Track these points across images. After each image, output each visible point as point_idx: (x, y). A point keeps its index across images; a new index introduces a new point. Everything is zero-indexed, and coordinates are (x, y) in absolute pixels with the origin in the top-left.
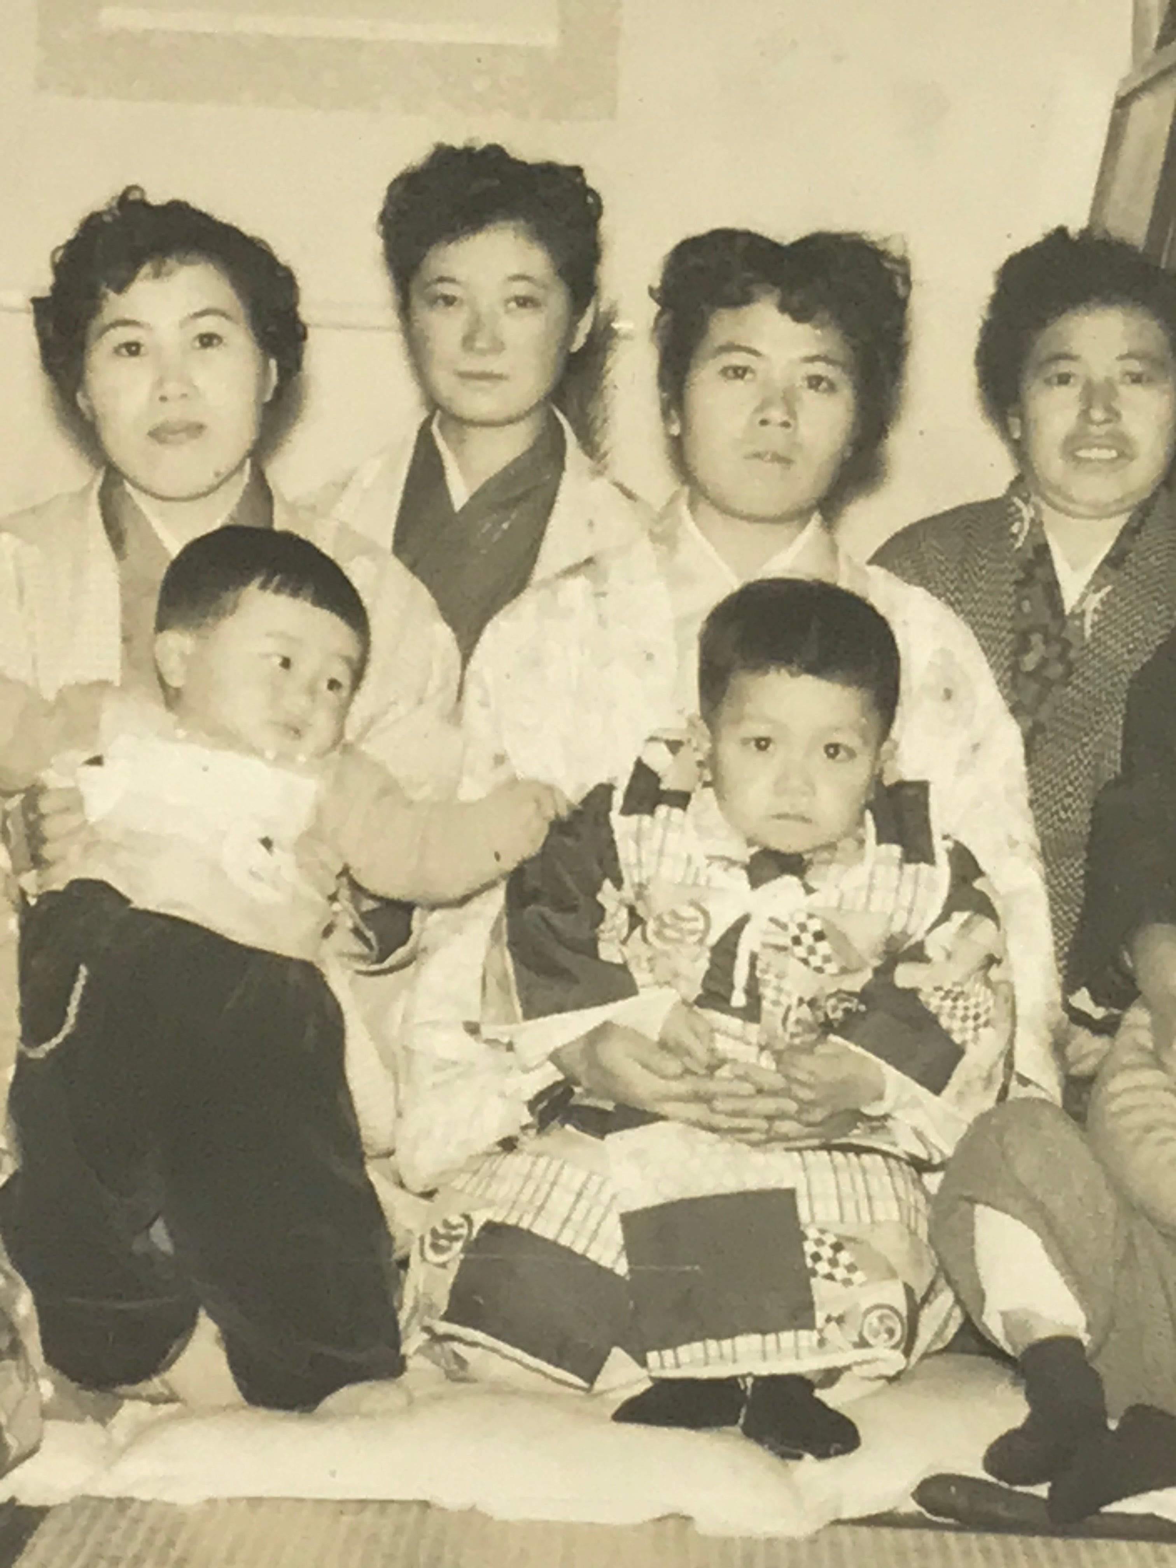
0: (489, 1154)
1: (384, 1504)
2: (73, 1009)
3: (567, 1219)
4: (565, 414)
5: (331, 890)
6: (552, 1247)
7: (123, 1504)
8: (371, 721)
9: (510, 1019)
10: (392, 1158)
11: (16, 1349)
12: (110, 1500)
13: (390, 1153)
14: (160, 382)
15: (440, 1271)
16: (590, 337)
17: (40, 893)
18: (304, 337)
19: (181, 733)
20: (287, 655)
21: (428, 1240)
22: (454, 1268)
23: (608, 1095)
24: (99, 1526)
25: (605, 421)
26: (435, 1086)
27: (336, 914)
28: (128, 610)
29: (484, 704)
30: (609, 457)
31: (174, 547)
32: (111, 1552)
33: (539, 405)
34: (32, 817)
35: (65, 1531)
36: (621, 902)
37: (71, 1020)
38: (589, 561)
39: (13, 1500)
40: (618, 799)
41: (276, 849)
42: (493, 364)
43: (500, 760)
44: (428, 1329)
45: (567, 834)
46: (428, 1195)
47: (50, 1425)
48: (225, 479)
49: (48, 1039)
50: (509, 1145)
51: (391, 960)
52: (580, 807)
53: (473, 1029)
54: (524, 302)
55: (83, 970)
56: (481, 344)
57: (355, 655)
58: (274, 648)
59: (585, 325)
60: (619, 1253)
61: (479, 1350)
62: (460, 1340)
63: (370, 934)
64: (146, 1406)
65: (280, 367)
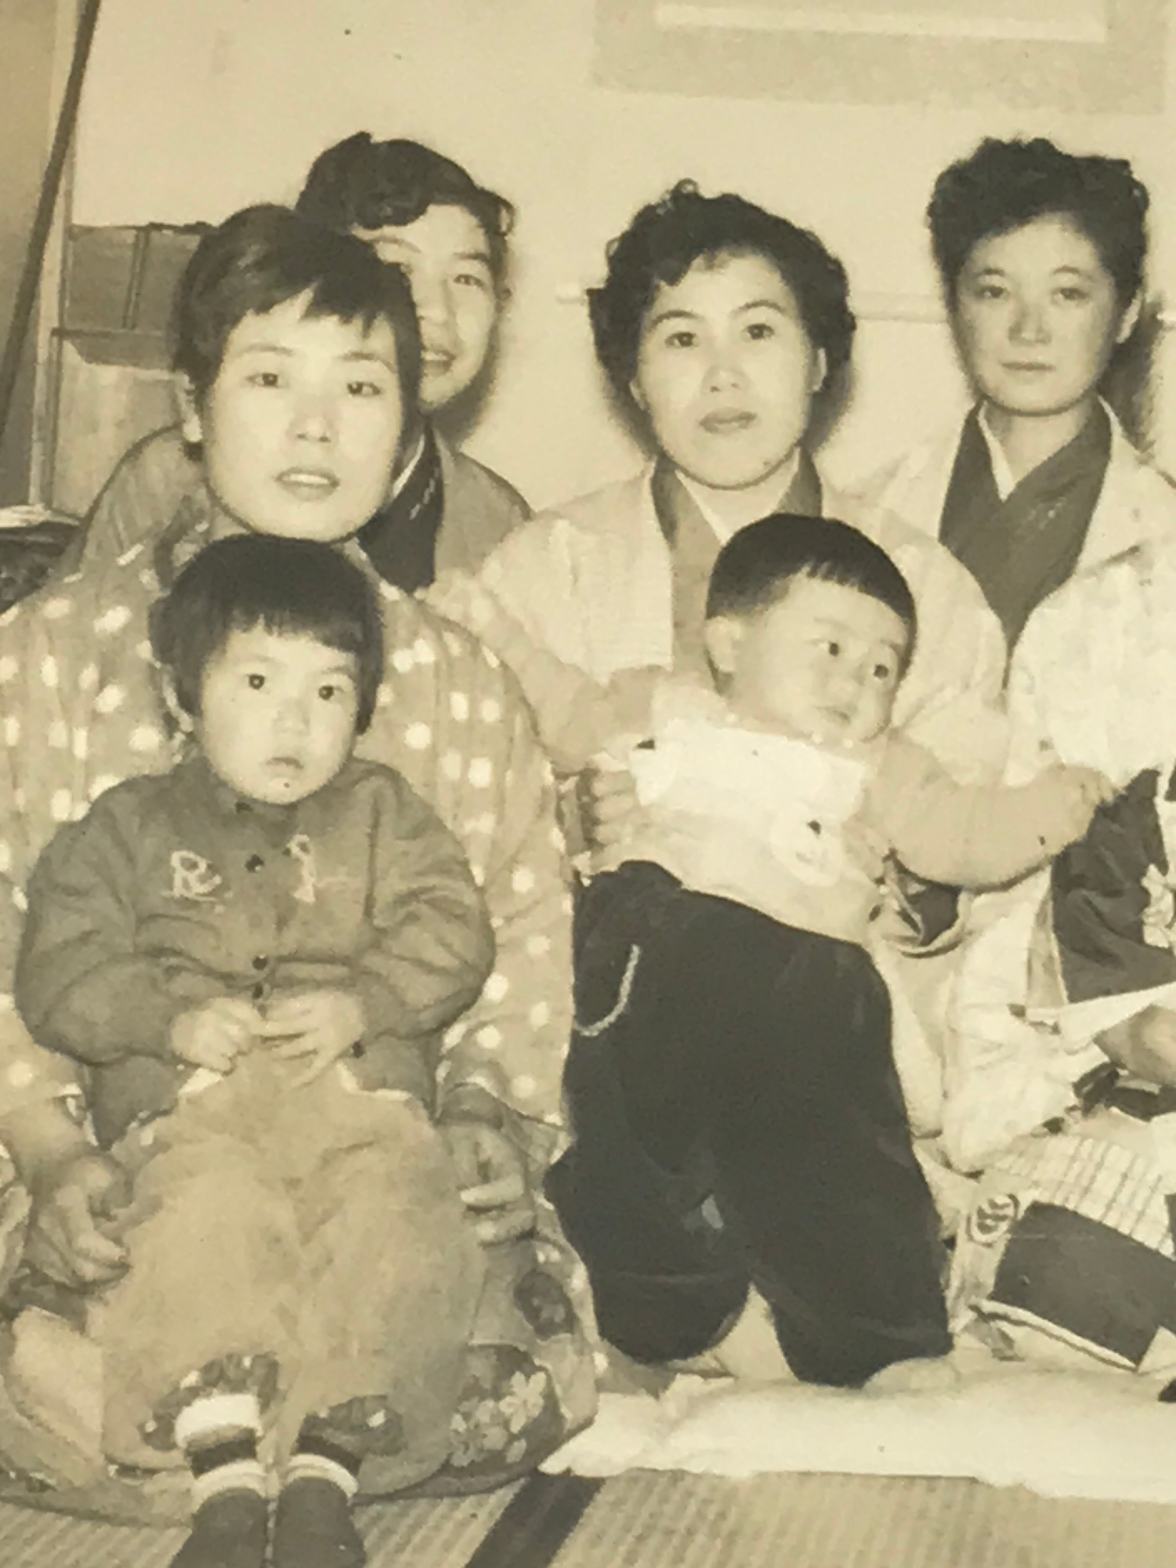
0: (1034, 1135)
1: (932, 1480)
2: (626, 988)
3: (1114, 1200)
4: (1112, 404)
5: (878, 873)
6: (1099, 1228)
7: (677, 1476)
8: (919, 706)
9: (1056, 1002)
10: (938, 1139)
11: (571, 1323)
12: (664, 1472)
13: (937, 1133)
14: (712, 372)
15: (986, 1251)
16: (1137, 328)
17: (593, 874)
18: (853, 327)
19: (732, 718)
20: (834, 641)
21: (975, 1219)
22: (1001, 1248)
23: (1152, 1077)
24: (654, 1499)
25: (1150, 411)
26: (981, 1068)
27: (883, 896)
28: (679, 594)
29: (1030, 690)
30: (1156, 446)
31: (724, 535)
32: (664, 1522)
33: (1086, 395)
34: (585, 799)
35: (617, 1504)
36: (1166, 886)
37: (624, 999)
38: (1134, 550)
39: (568, 1471)
40: (1163, 785)
41: (823, 831)
42: (1039, 355)
43: (1045, 745)
44: (975, 1308)
45: (1114, 819)
46: (975, 1175)
47: (604, 1397)
48: (773, 469)
49: (601, 1017)
50: (1054, 1126)
51: (938, 943)
52: (1124, 792)
53: (1019, 1012)
54: (1070, 294)
55: (636, 950)
56: (1028, 334)
57: (900, 640)
58: (826, 634)
59: (1132, 316)
60: (1165, 1236)
61: (1026, 1329)
62: (1005, 1318)
63: (917, 917)
64: (697, 1379)
65: (829, 355)
